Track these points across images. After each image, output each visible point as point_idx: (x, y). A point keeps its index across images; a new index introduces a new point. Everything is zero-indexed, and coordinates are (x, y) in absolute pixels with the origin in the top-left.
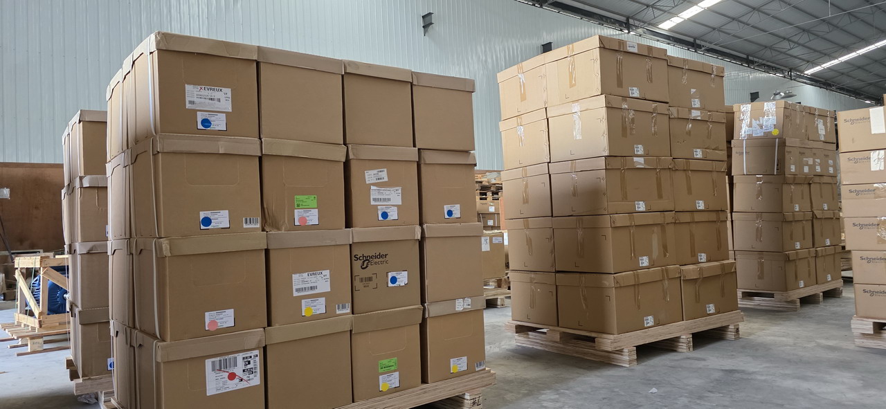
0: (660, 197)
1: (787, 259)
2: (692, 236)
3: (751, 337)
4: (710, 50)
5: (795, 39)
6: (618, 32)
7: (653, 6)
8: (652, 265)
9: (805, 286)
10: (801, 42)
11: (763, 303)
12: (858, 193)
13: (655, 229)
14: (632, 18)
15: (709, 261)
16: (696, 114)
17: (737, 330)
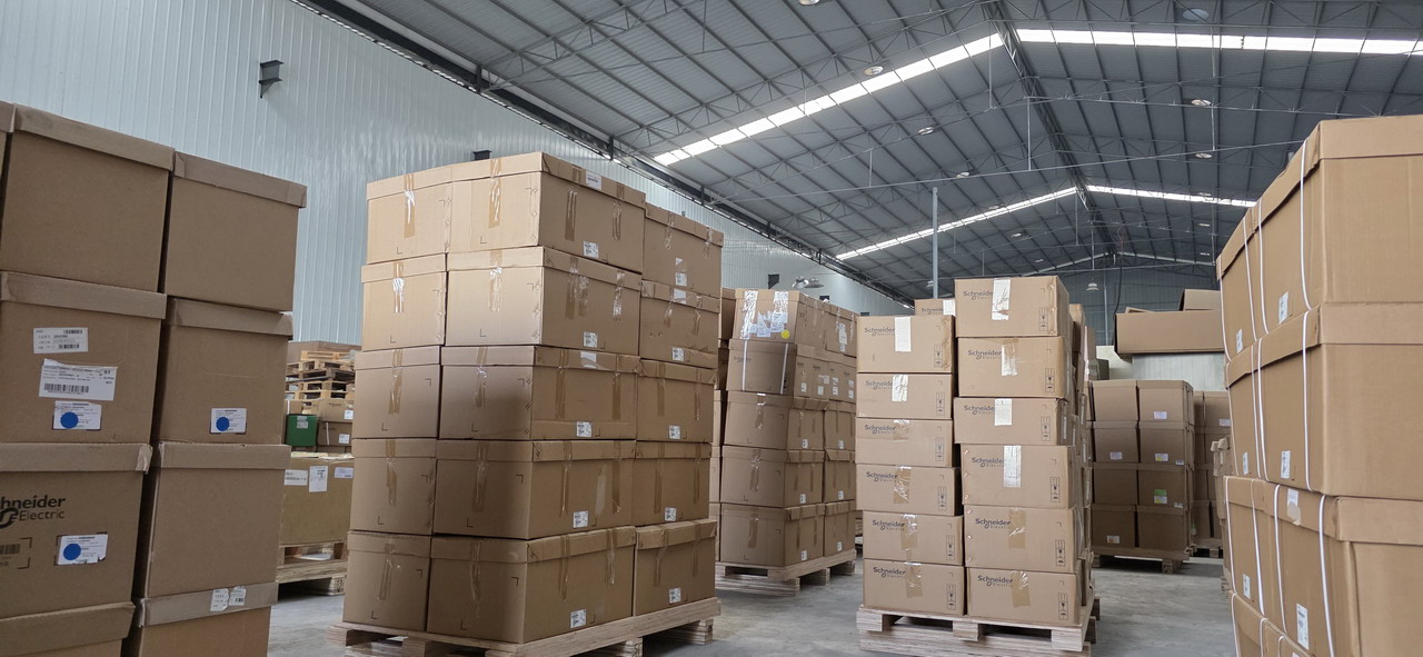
0: (616, 416)
1: (789, 519)
2: (658, 480)
3: (729, 639)
4: (721, 206)
5: (828, 210)
6: (595, 155)
7: (648, 128)
8: (592, 526)
9: (809, 559)
10: (835, 214)
11: (753, 584)
12: (875, 430)
13: (605, 467)
14: (618, 139)
15: (679, 519)
16: (679, 295)
17: (710, 628)
